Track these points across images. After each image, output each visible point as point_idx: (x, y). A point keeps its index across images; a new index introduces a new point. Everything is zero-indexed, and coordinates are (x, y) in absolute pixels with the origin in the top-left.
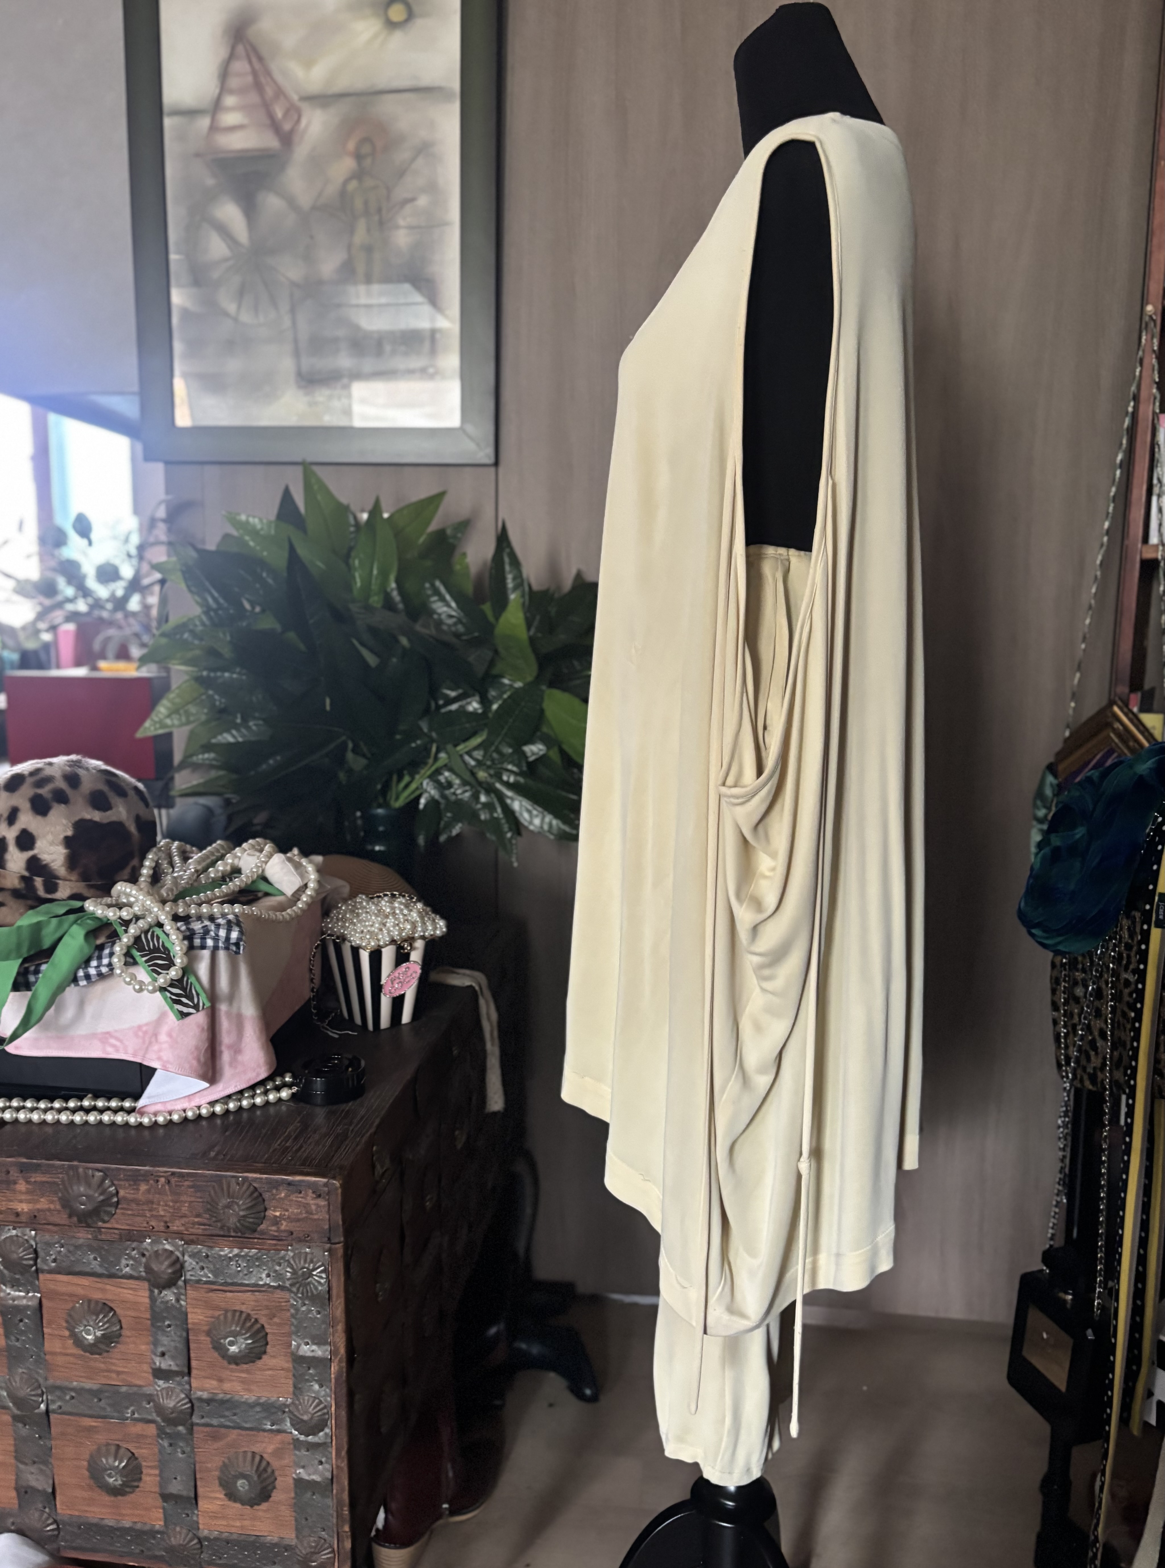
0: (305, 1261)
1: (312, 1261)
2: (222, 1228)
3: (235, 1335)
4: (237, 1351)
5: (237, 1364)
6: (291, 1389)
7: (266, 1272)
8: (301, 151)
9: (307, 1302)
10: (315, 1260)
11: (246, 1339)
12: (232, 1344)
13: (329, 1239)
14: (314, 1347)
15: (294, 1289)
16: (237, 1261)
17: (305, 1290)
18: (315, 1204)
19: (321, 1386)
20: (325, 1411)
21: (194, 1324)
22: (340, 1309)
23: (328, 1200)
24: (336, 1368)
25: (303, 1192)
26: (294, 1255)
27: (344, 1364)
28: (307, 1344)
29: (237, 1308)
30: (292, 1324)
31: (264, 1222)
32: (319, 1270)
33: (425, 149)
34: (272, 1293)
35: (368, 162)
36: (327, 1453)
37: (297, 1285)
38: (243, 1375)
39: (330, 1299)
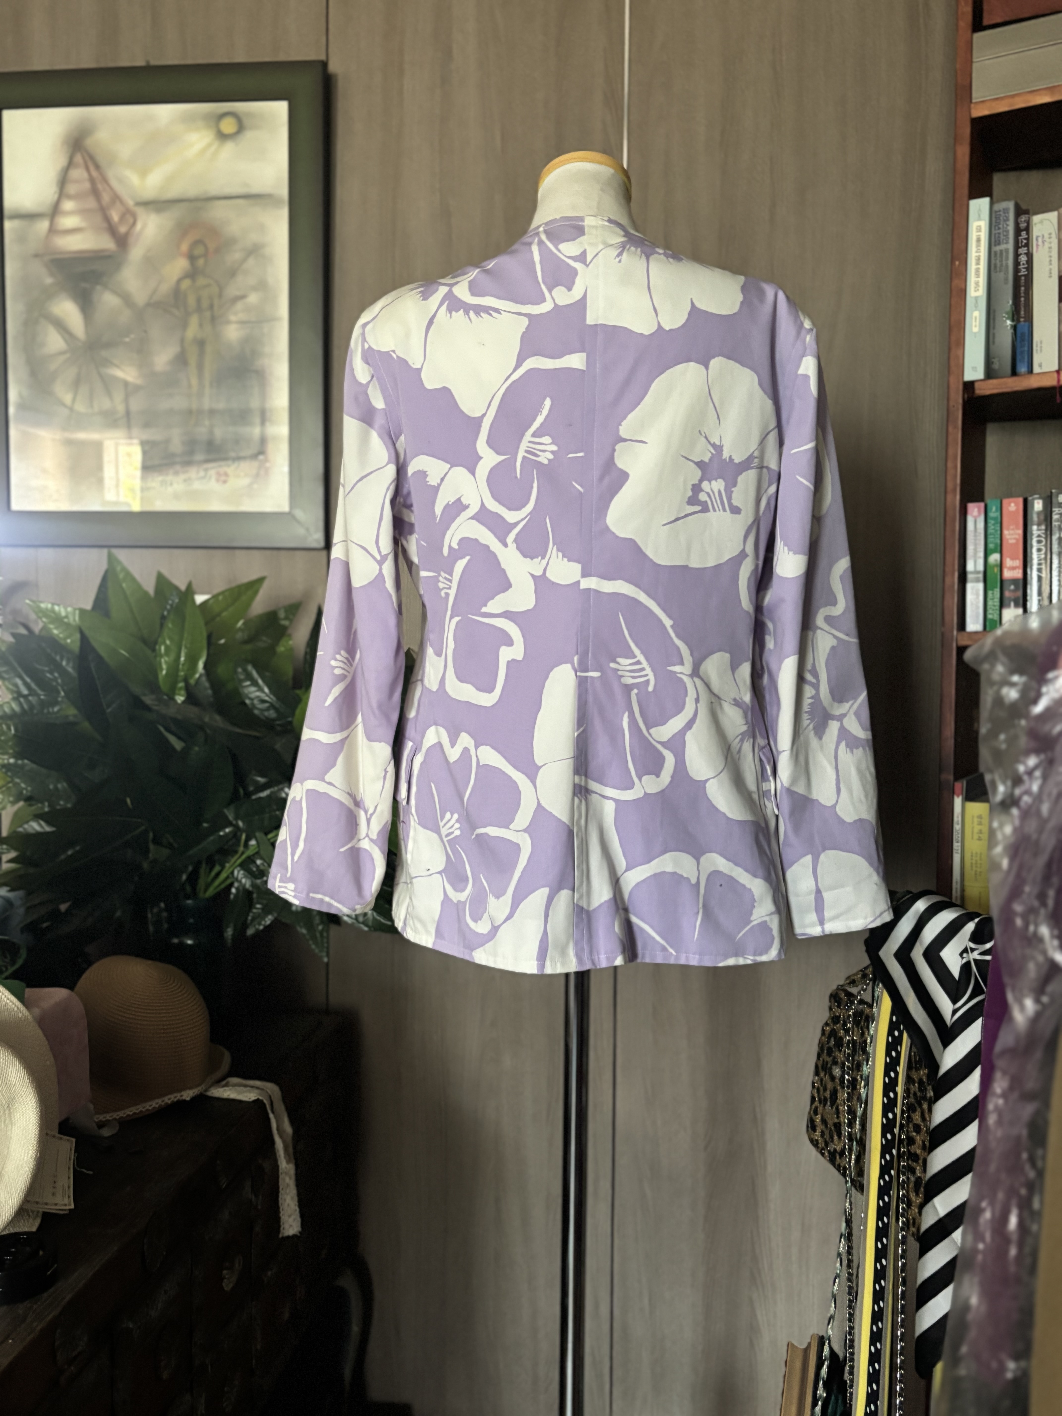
8: (136, 253)
33: (255, 250)
35: (201, 262)
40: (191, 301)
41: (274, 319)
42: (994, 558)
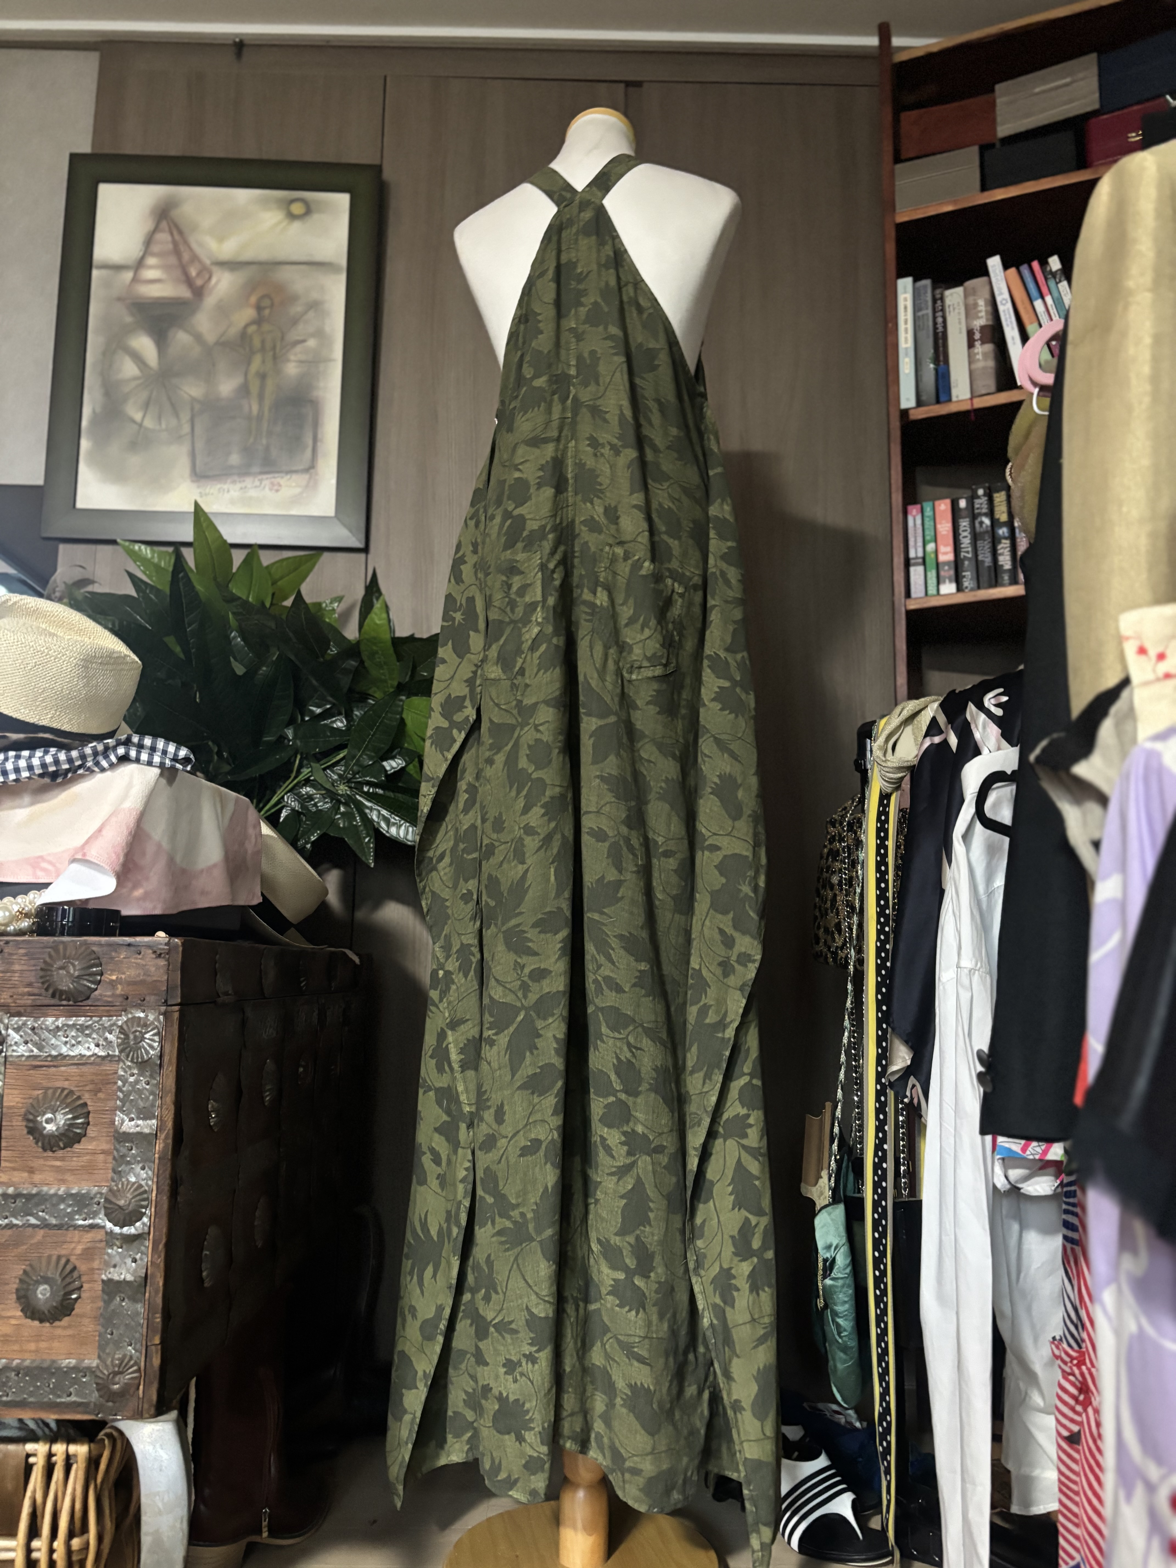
0: (138, 1024)
1: (145, 1025)
2: (53, 996)
3: (54, 1110)
4: (54, 1129)
5: (52, 1149)
6: (110, 1175)
7: (96, 1040)
8: (209, 302)
9: (136, 1071)
10: (149, 1022)
11: (65, 1114)
12: (48, 1121)
13: (166, 1001)
14: (140, 1122)
15: (123, 1056)
16: (65, 1031)
17: (135, 1058)
18: (154, 965)
19: (143, 1168)
20: (145, 1196)
21: (10, 1108)
22: (171, 1076)
23: (168, 960)
24: (161, 1148)
25: (142, 954)
26: (127, 1020)
27: (170, 1141)
28: (131, 1120)
29: (59, 1084)
30: (118, 1098)
31: (100, 986)
32: (152, 1032)
33: (316, 306)
34: (99, 1065)
35: (267, 312)
36: (143, 1248)
37: (127, 1052)
38: (58, 1163)
39: (161, 1066)
40: (257, 343)
41: (328, 360)
42: (931, 547)
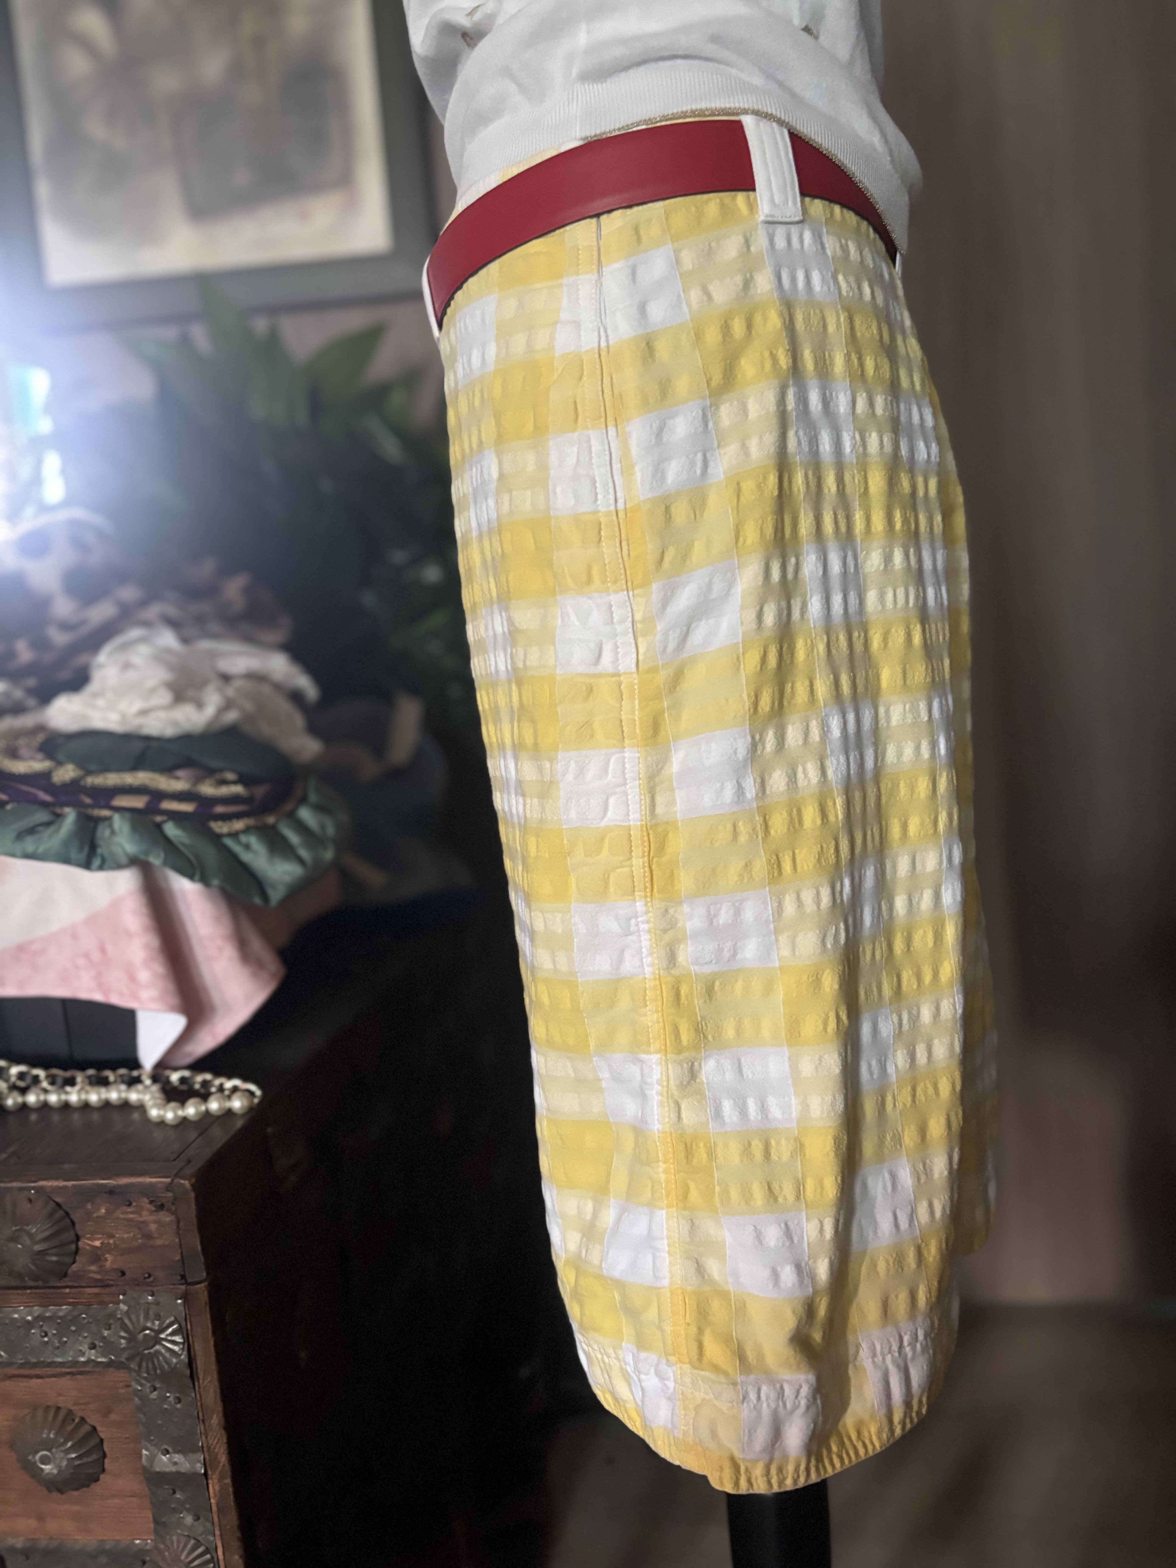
0: (147, 1318)
1: (158, 1317)
2: (11, 1274)
3: (48, 1445)
4: (55, 1472)
5: (61, 1492)
6: (152, 1525)
7: (89, 1340)
9: (158, 1385)
10: (162, 1314)
11: (68, 1451)
12: (45, 1460)
13: (183, 1277)
14: (177, 1457)
15: (133, 1365)
16: (42, 1326)
17: (150, 1366)
18: (155, 1222)
19: (197, 1518)
20: (208, 1556)
22: (212, 1391)
23: (175, 1212)
24: (217, 1487)
25: (134, 1204)
26: (129, 1307)
27: (228, 1481)
28: (165, 1452)
29: (51, 1403)
30: (140, 1422)
31: (78, 1258)
32: (170, 1330)
34: (102, 1374)
37: (138, 1359)
38: (76, 1508)
39: (193, 1376)
